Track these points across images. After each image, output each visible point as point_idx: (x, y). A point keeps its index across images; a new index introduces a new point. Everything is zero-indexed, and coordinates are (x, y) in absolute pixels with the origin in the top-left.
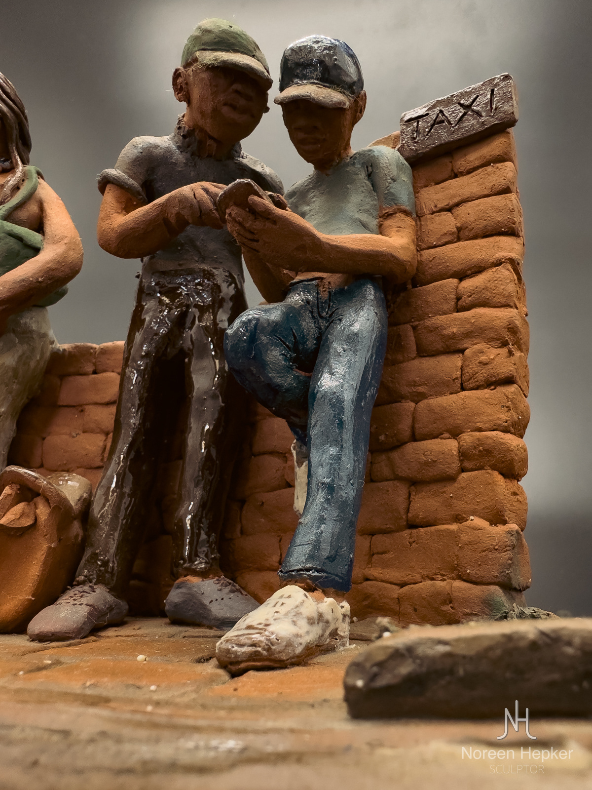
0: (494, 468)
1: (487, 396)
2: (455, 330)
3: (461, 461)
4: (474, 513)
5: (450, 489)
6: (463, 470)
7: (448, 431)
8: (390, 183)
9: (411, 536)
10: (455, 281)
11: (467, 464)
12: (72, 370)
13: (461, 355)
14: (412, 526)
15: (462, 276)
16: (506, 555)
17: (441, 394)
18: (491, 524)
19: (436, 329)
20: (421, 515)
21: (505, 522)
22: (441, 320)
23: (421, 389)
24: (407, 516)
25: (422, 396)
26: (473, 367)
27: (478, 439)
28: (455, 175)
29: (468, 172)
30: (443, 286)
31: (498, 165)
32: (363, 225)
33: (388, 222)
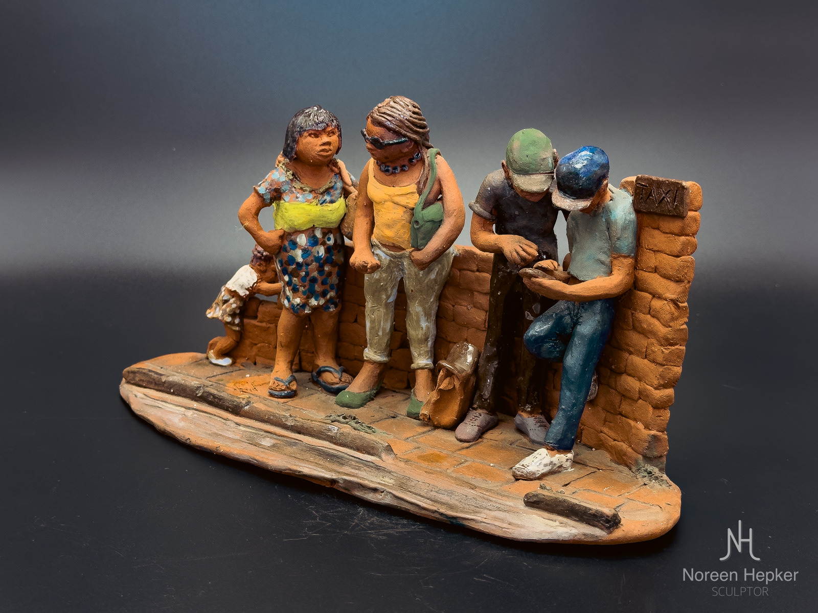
0: (650, 404)
1: (652, 368)
2: (645, 326)
3: (640, 394)
4: (640, 420)
5: (634, 405)
7: (638, 377)
8: (616, 241)
9: (620, 419)
10: (650, 296)
11: (641, 397)
12: (465, 267)
13: (647, 339)
14: (621, 414)
15: (653, 295)
17: (638, 356)
18: (645, 428)
19: (640, 322)
20: (624, 412)
21: (651, 430)
22: (642, 316)
23: (631, 349)
24: (620, 409)
25: (631, 353)
26: (649, 351)
27: (645, 388)
28: (658, 229)
29: (664, 233)
30: (645, 298)
31: (676, 237)
32: (602, 263)
33: (615, 262)
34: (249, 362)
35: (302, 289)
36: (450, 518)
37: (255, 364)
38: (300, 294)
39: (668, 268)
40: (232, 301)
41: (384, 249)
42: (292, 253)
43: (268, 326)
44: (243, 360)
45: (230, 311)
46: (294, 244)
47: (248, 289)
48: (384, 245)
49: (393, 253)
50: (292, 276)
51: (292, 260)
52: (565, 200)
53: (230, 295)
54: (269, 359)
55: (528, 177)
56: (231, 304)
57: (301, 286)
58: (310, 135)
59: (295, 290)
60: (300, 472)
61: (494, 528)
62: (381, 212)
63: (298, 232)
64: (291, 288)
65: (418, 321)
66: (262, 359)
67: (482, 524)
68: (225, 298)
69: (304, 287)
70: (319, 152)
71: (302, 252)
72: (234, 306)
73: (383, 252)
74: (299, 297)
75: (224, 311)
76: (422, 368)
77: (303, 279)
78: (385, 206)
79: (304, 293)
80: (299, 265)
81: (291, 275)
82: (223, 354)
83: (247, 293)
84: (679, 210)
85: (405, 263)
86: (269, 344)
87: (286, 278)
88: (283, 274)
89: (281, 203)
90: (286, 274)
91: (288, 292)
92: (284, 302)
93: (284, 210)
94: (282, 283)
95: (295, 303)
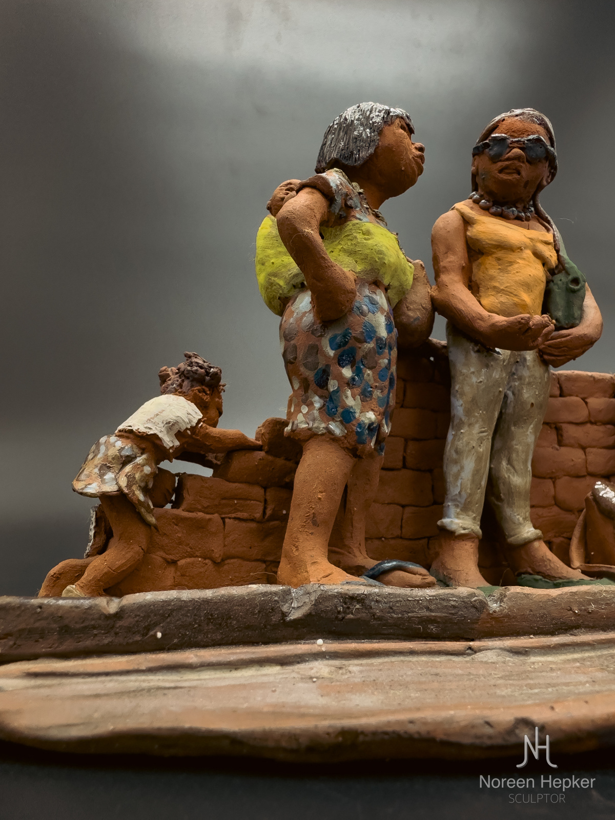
38: (374, 404)
40: (141, 458)
42: (370, 319)
43: (207, 517)
45: (140, 481)
46: (374, 305)
47: (181, 434)
50: (364, 366)
53: (139, 445)
62: (516, 266)
70: (416, 156)
71: (386, 321)
75: (131, 479)
77: (381, 375)
79: (379, 404)
83: (177, 443)
86: (205, 559)
87: (347, 372)
88: (339, 365)
89: (354, 225)
90: (347, 365)
91: (351, 400)
92: (327, 428)
93: (360, 236)
94: (333, 385)
95: (367, 421)
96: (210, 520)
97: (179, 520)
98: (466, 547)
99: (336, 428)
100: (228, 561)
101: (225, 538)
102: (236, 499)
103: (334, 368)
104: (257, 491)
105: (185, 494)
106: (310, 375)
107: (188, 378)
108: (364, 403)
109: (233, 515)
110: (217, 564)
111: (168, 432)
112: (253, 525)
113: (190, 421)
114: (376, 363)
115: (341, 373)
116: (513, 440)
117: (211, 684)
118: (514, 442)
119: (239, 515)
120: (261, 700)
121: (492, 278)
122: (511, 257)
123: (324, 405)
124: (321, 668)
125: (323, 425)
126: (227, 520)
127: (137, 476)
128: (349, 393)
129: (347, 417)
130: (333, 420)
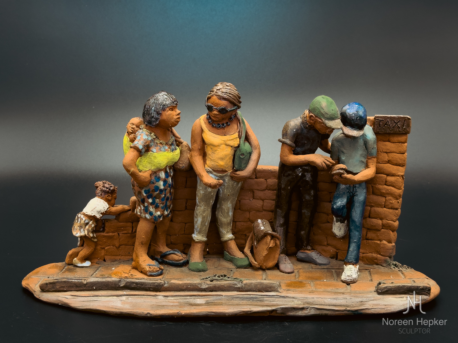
0: (390, 230)
1: (390, 212)
2: (384, 191)
3: (382, 226)
4: (384, 240)
5: (379, 233)
6: (382, 228)
7: (379, 218)
8: (371, 150)
9: (366, 242)
10: (386, 176)
11: (383, 228)
13: (385, 198)
14: (367, 239)
15: (388, 175)
16: (391, 251)
17: (378, 207)
18: (388, 243)
20: (370, 238)
21: (391, 243)
22: (380, 187)
23: (372, 204)
24: (366, 237)
25: (373, 206)
26: (388, 203)
27: (387, 223)
28: (389, 141)
29: (393, 143)
30: (382, 177)
31: (402, 144)
32: (363, 162)
33: (369, 161)
34: (100, 260)
35: (162, 205)
36: (354, 311)
37: (105, 260)
38: (160, 209)
39: (399, 160)
40: (91, 223)
41: (215, 173)
42: (157, 184)
43: (113, 235)
44: (96, 260)
45: (91, 230)
46: (159, 179)
47: (101, 213)
48: (214, 171)
49: (221, 174)
50: (156, 198)
51: (157, 188)
52: (354, 131)
53: (90, 219)
54: (113, 256)
55: (333, 121)
56: (91, 225)
57: (161, 204)
58: (170, 110)
59: (157, 207)
60: (251, 311)
61: (379, 310)
62: (217, 151)
63: (160, 170)
64: (154, 206)
65: (228, 213)
66: (109, 257)
67: (372, 310)
68: (87, 222)
69: (163, 204)
70: (176, 119)
71: (163, 182)
72: (93, 226)
73: (214, 175)
74: (159, 211)
75: (88, 231)
76: (231, 240)
77: (163, 199)
78: (221, 147)
79: (162, 208)
80: (161, 191)
81: (154, 198)
82: (85, 259)
83: (101, 215)
84: (407, 130)
85: (226, 180)
86: (113, 246)
87: (150, 200)
88: (148, 198)
89: (150, 154)
90: (150, 198)
91: (151, 209)
92: (145, 216)
93: (152, 158)
94: (146, 204)
95: (157, 215)
96: (114, 235)
97: (104, 236)
98: (198, 246)
99: (148, 216)
100: (121, 246)
101: (119, 240)
102: (123, 228)
103: (146, 199)
104: (130, 224)
105: (106, 228)
106: (140, 200)
107: (104, 192)
108: (156, 210)
109: (122, 232)
110: (118, 248)
111: (98, 213)
112: (129, 235)
113: (104, 209)
114: (160, 197)
115: (148, 201)
116: (223, 206)
117: (103, 300)
118: (223, 207)
119: (124, 232)
120: (111, 304)
121: (210, 155)
122: (215, 148)
123: (144, 209)
124: (124, 298)
125: (144, 215)
126: (120, 234)
127: (90, 229)
128: (151, 207)
129: (151, 214)
130: (147, 214)
